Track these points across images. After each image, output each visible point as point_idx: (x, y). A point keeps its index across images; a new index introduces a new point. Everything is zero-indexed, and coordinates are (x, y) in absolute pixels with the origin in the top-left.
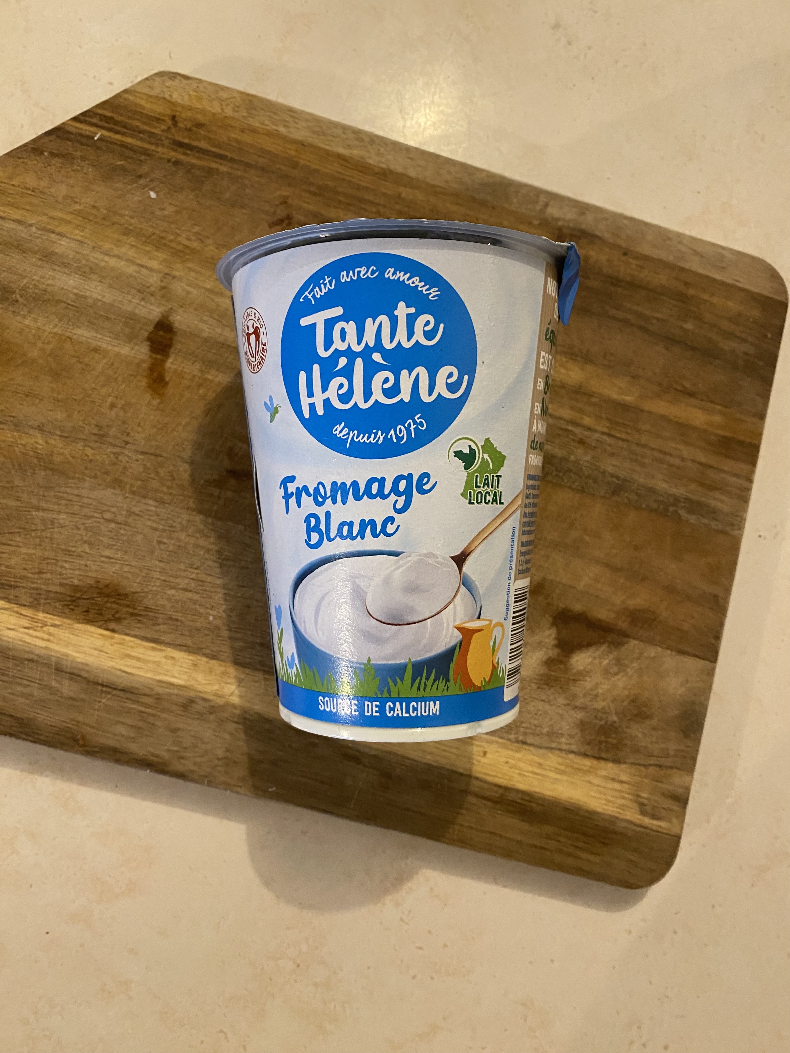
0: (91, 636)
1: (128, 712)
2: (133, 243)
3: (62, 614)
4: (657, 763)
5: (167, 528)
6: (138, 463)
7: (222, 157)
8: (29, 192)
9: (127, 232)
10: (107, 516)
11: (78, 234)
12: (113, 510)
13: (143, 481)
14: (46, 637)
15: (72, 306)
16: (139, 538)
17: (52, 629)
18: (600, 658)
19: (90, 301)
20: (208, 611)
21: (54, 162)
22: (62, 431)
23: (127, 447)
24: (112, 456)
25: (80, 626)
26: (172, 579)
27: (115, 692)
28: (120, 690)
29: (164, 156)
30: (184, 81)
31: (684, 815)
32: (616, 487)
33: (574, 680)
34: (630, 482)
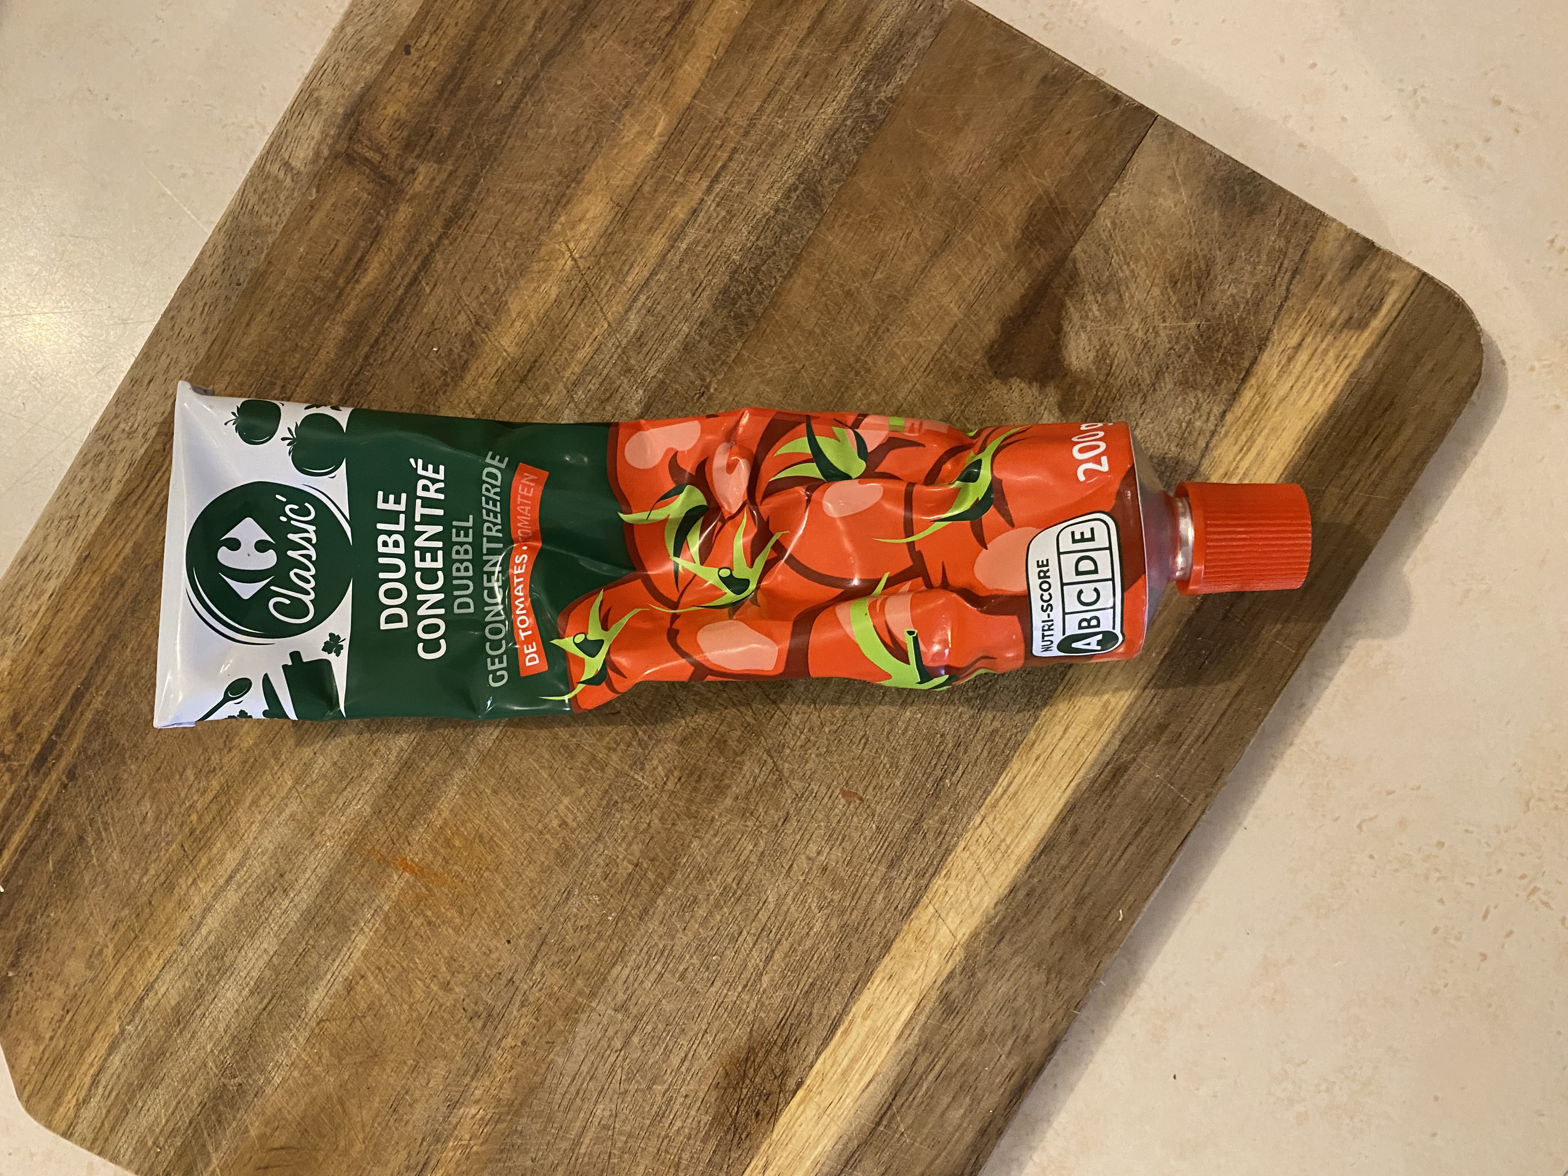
0: (799, 1117)
1: (932, 1097)
2: (190, 880)
3: (752, 1152)
5: (663, 960)
6: (547, 972)
7: (78, 696)
8: (68, 1019)
9: (169, 887)
10: (618, 1043)
11: (153, 963)
12: (610, 1032)
13: (578, 974)
15: (269, 1003)
16: (667, 1006)
19: (267, 973)
20: (812, 933)
21: (27, 967)
22: (465, 1074)
23: (517, 983)
24: (524, 1010)
25: (776, 1131)
26: (746, 975)
27: (895, 1108)
28: (893, 1099)
29: (56, 791)
31: (1389, 254)
32: (808, 196)
33: (1108, 375)
34: (805, 169)
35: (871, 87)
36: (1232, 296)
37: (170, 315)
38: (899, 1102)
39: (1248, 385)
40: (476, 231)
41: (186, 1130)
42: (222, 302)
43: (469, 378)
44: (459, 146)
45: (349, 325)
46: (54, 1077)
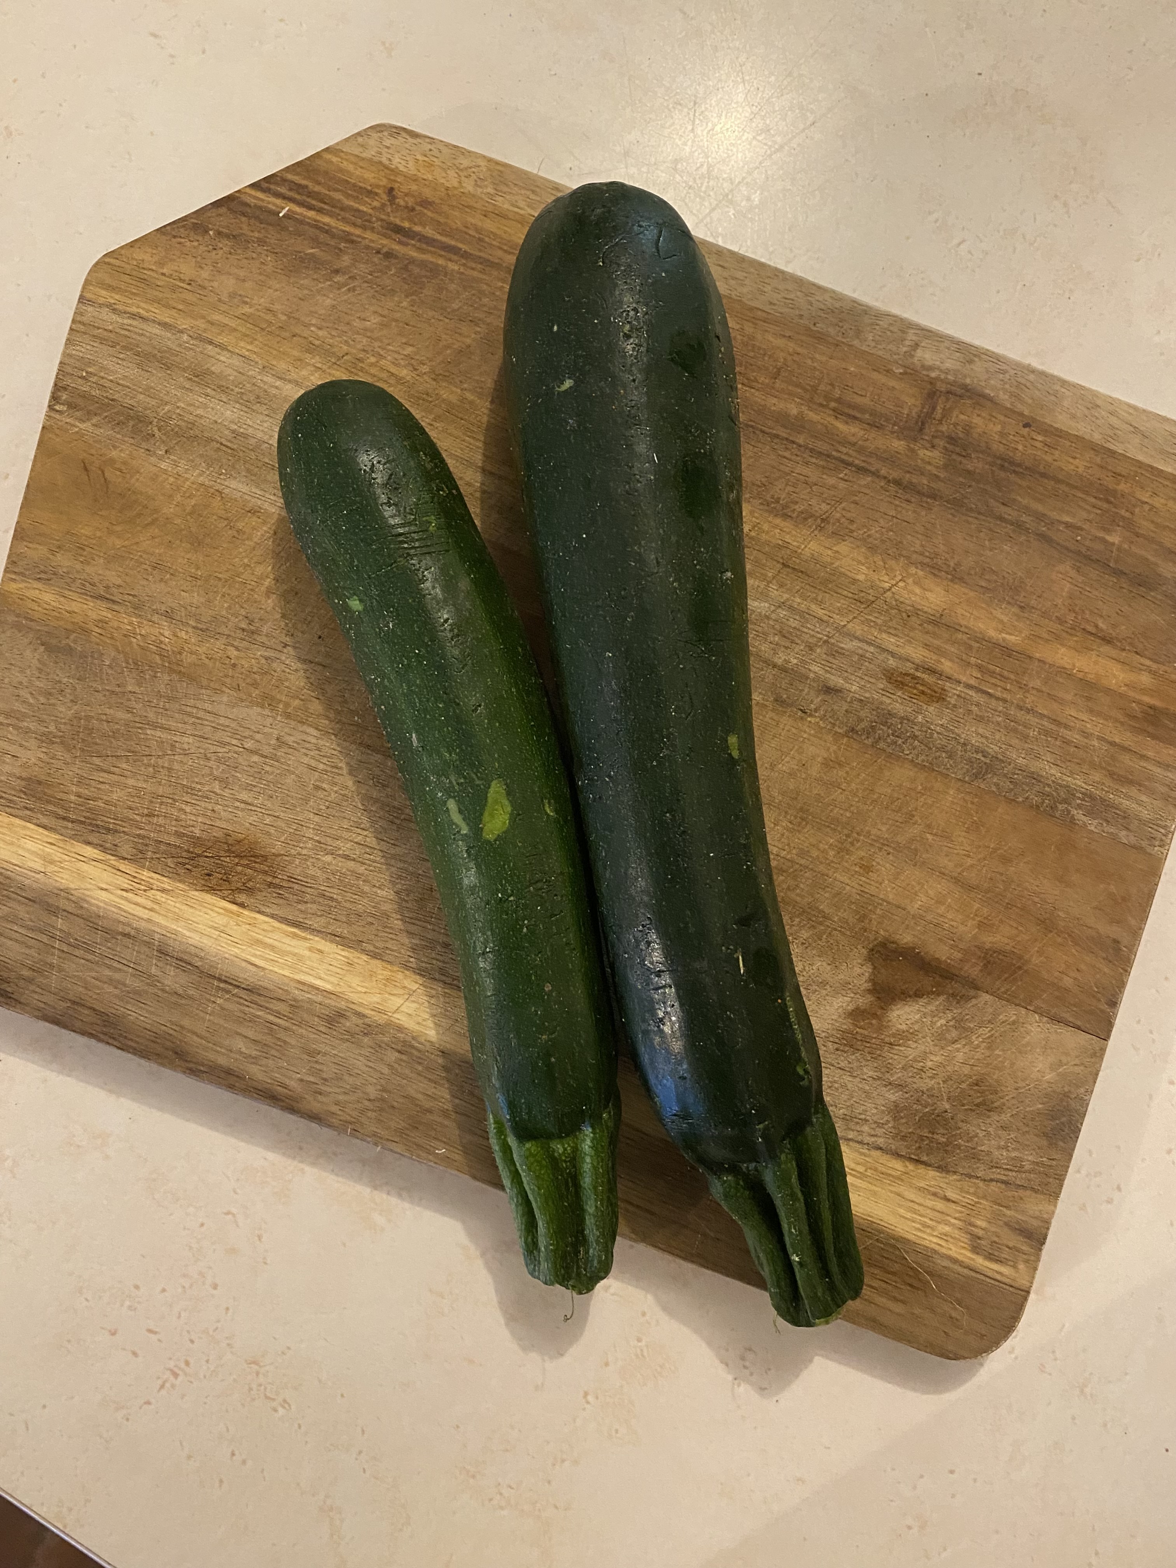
0: (212, 910)
1: (251, 1021)
2: (319, 365)
3: (175, 875)
4: (1004, 1178)
5: (329, 769)
7: (455, 250)
8: (182, 285)
9: (311, 348)
10: (249, 744)
11: (244, 347)
12: (258, 737)
13: (302, 700)
14: (149, 904)
15: (227, 447)
16: (290, 780)
17: (159, 895)
18: (934, 1016)
19: (253, 441)
20: (375, 889)
21: (221, 246)
22: (198, 621)
23: (285, 651)
24: (263, 661)
25: (196, 893)
26: (329, 841)
27: (236, 991)
28: (244, 989)
29: (373, 245)
30: (411, 140)
31: (1038, 1260)
32: (981, 767)
33: (891, 1044)
34: (1003, 762)
35: (1079, 801)
36: (976, 1136)
37: (778, 273)
38: (243, 994)
39: (908, 1164)
40: (897, 506)
41: (107, 398)
42: (797, 312)
43: (778, 521)
44: (961, 479)
45: (800, 417)
46: (131, 281)
